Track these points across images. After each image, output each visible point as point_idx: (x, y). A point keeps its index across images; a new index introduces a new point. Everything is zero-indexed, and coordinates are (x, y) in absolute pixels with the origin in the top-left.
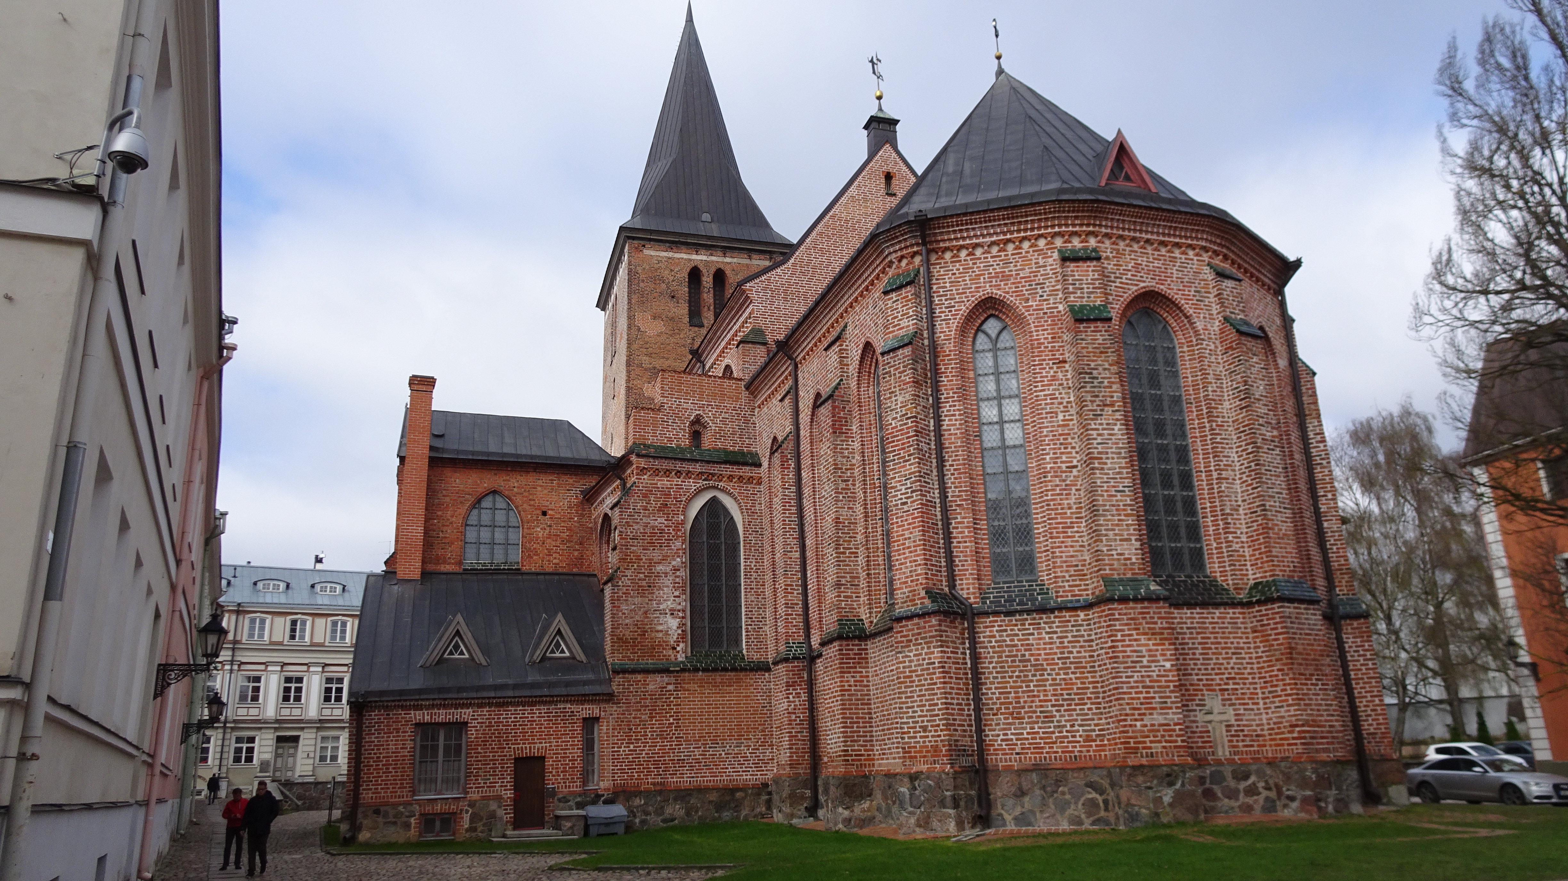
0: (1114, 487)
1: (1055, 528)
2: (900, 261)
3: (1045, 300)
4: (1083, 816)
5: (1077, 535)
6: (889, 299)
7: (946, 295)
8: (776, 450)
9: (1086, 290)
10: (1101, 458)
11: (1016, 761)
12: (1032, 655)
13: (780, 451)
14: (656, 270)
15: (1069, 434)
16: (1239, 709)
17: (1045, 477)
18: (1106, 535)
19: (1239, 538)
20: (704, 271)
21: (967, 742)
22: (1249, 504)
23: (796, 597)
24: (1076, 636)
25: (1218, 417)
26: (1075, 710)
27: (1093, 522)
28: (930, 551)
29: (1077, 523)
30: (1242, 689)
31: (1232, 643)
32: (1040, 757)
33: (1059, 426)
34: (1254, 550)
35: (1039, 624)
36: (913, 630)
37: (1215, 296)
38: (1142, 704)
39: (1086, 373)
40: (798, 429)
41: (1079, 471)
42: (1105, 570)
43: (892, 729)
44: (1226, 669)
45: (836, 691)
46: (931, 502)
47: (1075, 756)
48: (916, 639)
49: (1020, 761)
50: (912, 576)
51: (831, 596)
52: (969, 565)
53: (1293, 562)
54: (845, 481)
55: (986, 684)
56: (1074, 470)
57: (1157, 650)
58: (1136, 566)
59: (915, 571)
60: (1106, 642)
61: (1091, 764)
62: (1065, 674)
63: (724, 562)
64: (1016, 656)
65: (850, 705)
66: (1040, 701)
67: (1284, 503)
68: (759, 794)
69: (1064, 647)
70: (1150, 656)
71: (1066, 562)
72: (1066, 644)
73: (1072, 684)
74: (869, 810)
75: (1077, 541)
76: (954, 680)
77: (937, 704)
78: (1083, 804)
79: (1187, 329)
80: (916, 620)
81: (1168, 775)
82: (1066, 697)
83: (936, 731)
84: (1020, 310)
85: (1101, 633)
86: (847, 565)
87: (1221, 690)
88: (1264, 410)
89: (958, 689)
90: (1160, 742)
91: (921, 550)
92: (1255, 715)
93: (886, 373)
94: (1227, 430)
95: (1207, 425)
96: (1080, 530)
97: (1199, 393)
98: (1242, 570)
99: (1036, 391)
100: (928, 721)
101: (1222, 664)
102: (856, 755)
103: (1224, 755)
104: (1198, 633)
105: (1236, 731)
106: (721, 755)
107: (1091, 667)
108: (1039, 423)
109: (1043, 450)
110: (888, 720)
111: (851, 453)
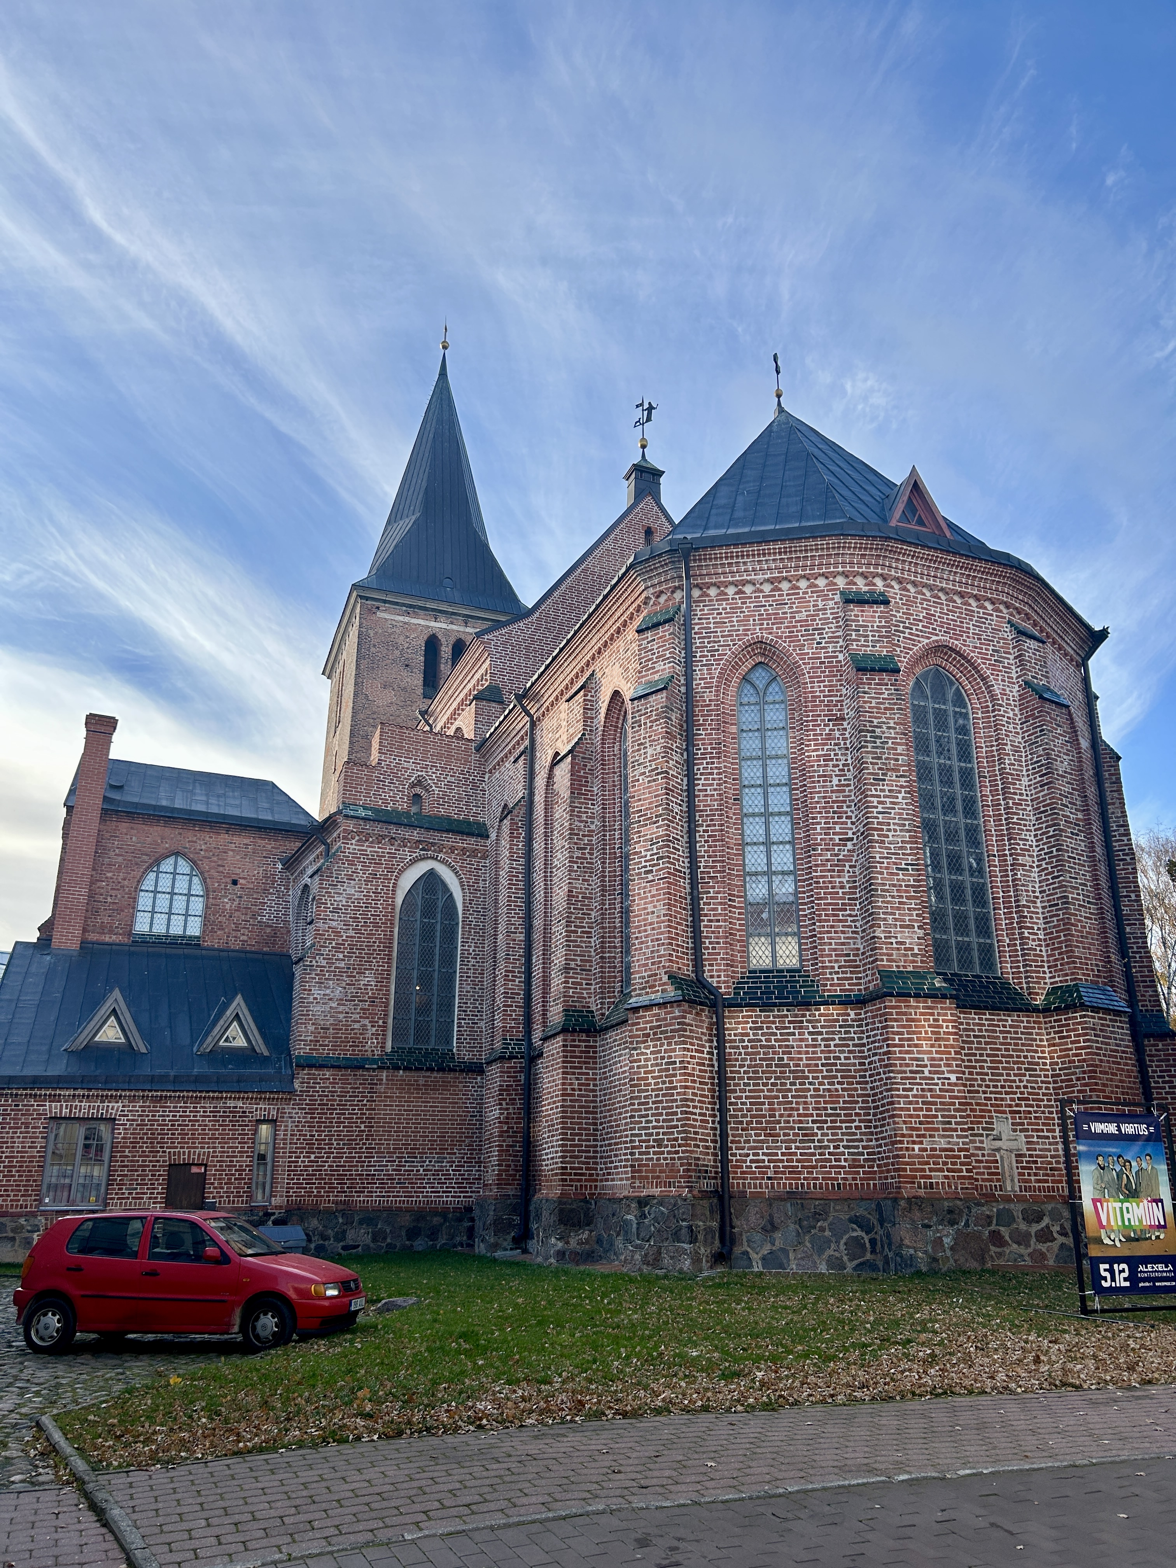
0: (895, 863)
1: (824, 910)
2: (658, 597)
3: (822, 648)
4: (845, 1258)
5: (850, 919)
6: (643, 639)
7: (710, 637)
8: (506, 816)
9: (870, 638)
10: (882, 830)
11: (767, 1187)
12: (791, 1059)
13: (509, 817)
14: (390, 635)
15: (845, 802)
16: (1033, 1137)
17: (814, 850)
18: (885, 919)
19: (1037, 934)
20: (443, 640)
21: (709, 1160)
22: (1048, 896)
23: (517, 984)
24: (844, 1039)
25: (1015, 794)
26: (840, 1128)
27: (869, 904)
28: (676, 929)
29: (850, 905)
30: (1036, 1112)
31: (1026, 1057)
32: (797, 1184)
33: (832, 792)
34: (1052, 950)
35: (802, 1022)
36: (652, 1022)
37: (1015, 658)
38: (921, 1123)
39: (868, 731)
40: (531, 794)
41: (854, 845)
42: (882, 960)
43: (620, 1143)
44: (1018, 1087)
45: (557, 1096)
46: (680, 871)
47: (839, 1184)
48: (655, 1034)
49: (773, 1187)
50: (653, 958)
51: (557, 981)
52: (721, 948)
53: (1097, 965)
54: (581, 849)
55: (735, 1091)
56: (849, 843)
57: (941, 1059)
58: (919, 959)
59: (658, 951)
60: (881, 1047)
61: (857, 1195)
62: (829, 1083)
63: (438, 944)
64: (773, 1059)
65: (571, 1112)
66: (799, 1115)
67: (1088, 897)
68: (460, 1220)
69: (830, 1052)
70: (932, 1066)
71: (835, 950)
72: (832, 1048)
73: (839, 1096)
74: (587, 1241)
75: (850, 927)
76: (697, 1085)
77: (676, 1113)
78: (846, 1244)
79: (983, 692)
80: (656, 1011)
81: (950, 1212)
82: (830, 1111)
83: (673, 1146)
84: (794, 658)
85: (876, 1035)
86: (578, 946)
87: (1011, 1112)
88: (1067, 788)
89: (702, 1096)
90: (942, 1170)
91: (665, 927)
92: (1050, 1144)
93: (636, 722)
94: (1025, 810)
95: (1002, 802)
96: (853, 913)
97: (994, 766)
98: (1039, 972)
99: (807, 751)
100: (663, 1134)
101: (1015, 1081)
102: (575, 1174)
103: (1013, 1190)
104: (986, 1043)
105: (1027, 1162)
106: (418, 1171)
107: (861, 1077)
108: (810, 788)
109: (813, 818)
110: (616, 1132)
111: (590, 817)
